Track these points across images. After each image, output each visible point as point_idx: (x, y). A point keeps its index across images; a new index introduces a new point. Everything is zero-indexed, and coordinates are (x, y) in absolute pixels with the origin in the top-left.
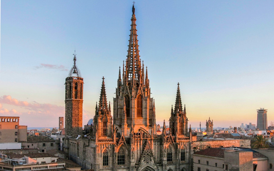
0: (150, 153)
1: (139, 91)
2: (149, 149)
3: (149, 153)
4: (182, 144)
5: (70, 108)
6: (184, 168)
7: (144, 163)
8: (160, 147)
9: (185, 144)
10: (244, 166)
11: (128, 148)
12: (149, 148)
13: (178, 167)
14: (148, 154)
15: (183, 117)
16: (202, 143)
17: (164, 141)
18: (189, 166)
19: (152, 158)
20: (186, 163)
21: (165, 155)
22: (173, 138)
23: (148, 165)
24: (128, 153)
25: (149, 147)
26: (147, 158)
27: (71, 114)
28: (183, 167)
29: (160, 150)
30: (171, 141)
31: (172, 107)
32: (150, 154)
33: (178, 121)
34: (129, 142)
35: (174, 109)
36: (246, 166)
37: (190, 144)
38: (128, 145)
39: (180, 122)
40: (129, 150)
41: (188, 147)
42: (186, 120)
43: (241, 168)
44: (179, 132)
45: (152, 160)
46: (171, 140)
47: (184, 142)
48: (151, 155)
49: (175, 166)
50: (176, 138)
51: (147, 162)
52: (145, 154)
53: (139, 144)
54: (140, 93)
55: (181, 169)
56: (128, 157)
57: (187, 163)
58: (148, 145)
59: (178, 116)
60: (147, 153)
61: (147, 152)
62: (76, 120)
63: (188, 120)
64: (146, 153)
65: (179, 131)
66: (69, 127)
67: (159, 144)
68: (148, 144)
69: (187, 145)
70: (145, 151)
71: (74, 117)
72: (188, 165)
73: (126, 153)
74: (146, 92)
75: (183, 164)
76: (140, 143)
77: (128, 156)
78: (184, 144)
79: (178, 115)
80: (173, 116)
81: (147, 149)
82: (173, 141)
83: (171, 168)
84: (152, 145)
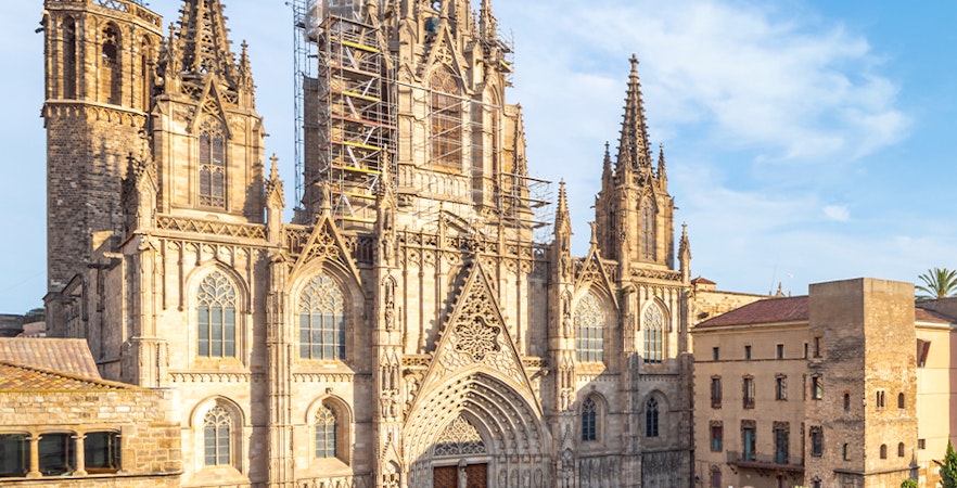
0: (490, 317)
1: (441, 51)
2: (483, 298)
3: (483, 316)
4: (647, 294)
5: (69, 146)
6: (655, 391)
7: (456, 356)
8: (542, 299)
9: (663, 296)
10: (884, 334)
11: (364, 282)
12: (487, 295)
13: (627, 386)
14: (477, 320)
15: (651, 189)
16: (733, 301)
17: (564, 268)
18: (680, 386)
19: (501, 338)
20: (665, 371)
21: (568, 328)
22: (605, 264)
23: (478, 370)
24: (366, 304)
25: (485, 288)
26: (477, 339)
27: (76, 176)
28: (652, 388)
29: (544, 308)
30: (597, 276)
31: (607, 153)
32: (493, 320)
33: (633, 205)
34: (371, 252)
35: (614, 160)
36: (891, 334)
37: (683, 299)
38: (362, 265)
39: (638, 208)
40: (369, 293)
41: (675, 308)
42: (667, 204)
43: (872, 338)
44: (634, 248)
45: (504, 348)
46: (596, 272)
47: (658, 290)
48: (496, 324)
49: (617, 382)
50: (619, 267)
51: (478, 357)
52: (462, 318)
53: (429, 271)
54: (444, 61)
55: (644, 393)
56: (367, 322)
57: (671, 372)
58: (481, 280)
59: (632, 185)
60: (473, 316)
61: (474, 309)
62: (111, 205)
63: (675, 205)
64: (469, 312)
65: (638, 245)
66: (67, 238)
67: (539, 286)
68: (477, 272)
69: (671, 301)
70: (465, 304)
71: (99, 189)
72: (674, 382)
73: (355, 305)
74: (478, 62)
75: (651, 375)
76: (437, 266)
77: (365, 317)
78: (659, 295)
79: (631, 179)
80: (611, 186)
81: (473, 297)
82: (607, 276)
83: (598, 389)
84: (502, 282)
